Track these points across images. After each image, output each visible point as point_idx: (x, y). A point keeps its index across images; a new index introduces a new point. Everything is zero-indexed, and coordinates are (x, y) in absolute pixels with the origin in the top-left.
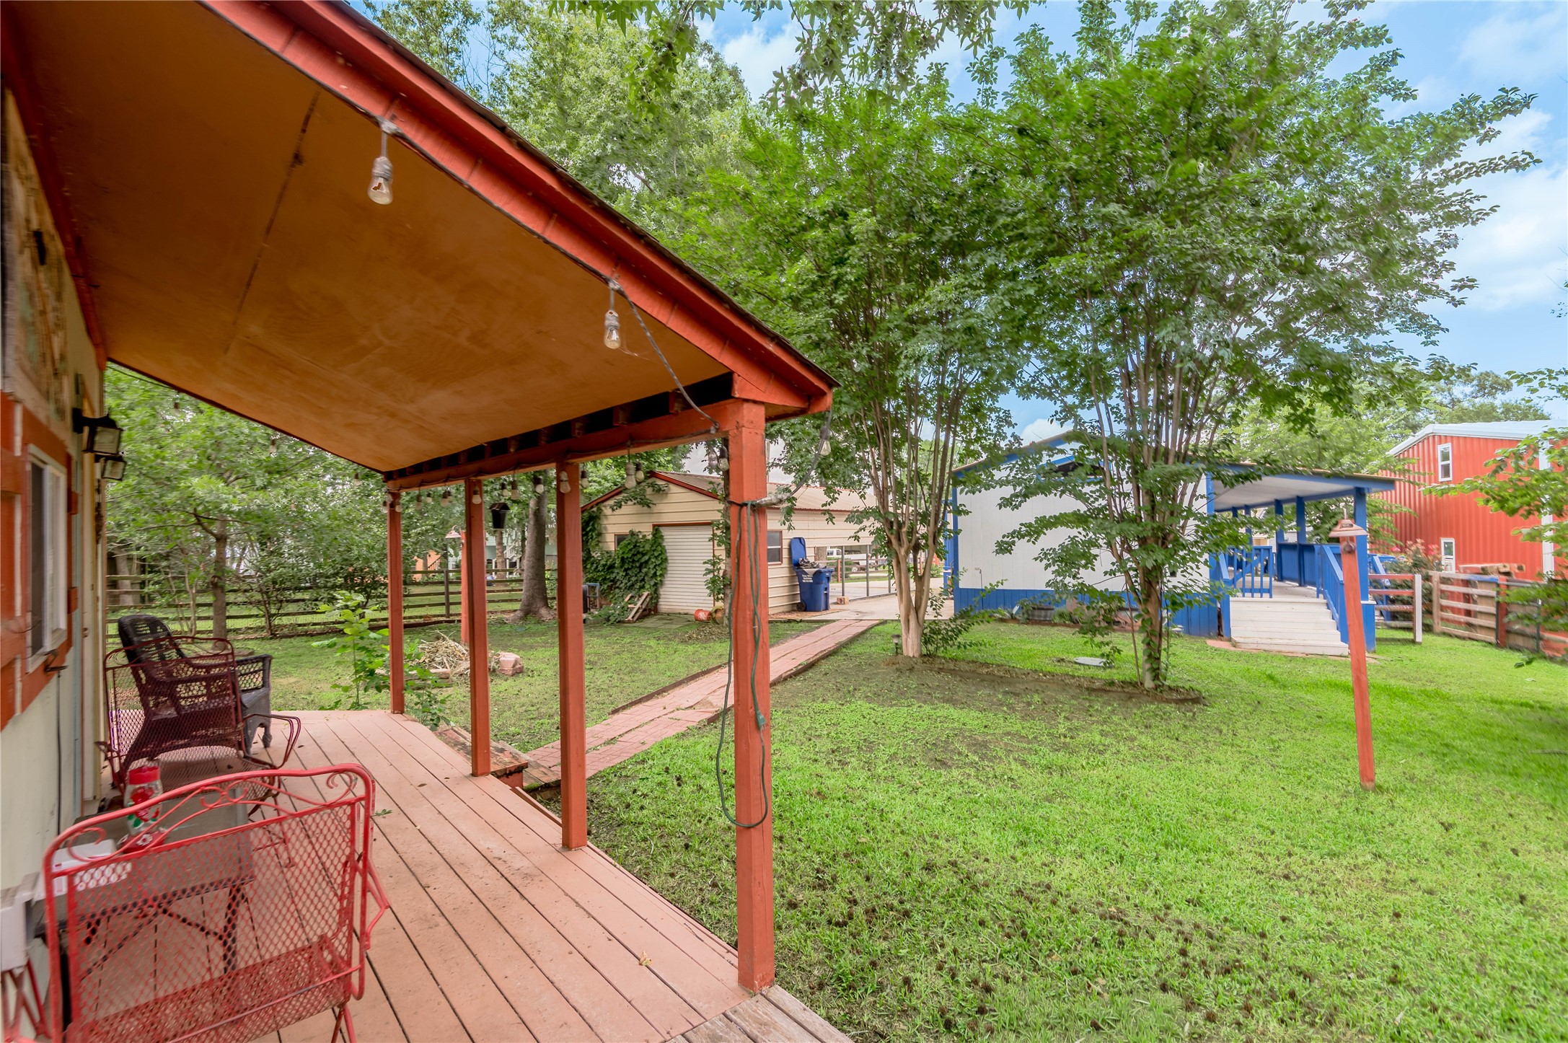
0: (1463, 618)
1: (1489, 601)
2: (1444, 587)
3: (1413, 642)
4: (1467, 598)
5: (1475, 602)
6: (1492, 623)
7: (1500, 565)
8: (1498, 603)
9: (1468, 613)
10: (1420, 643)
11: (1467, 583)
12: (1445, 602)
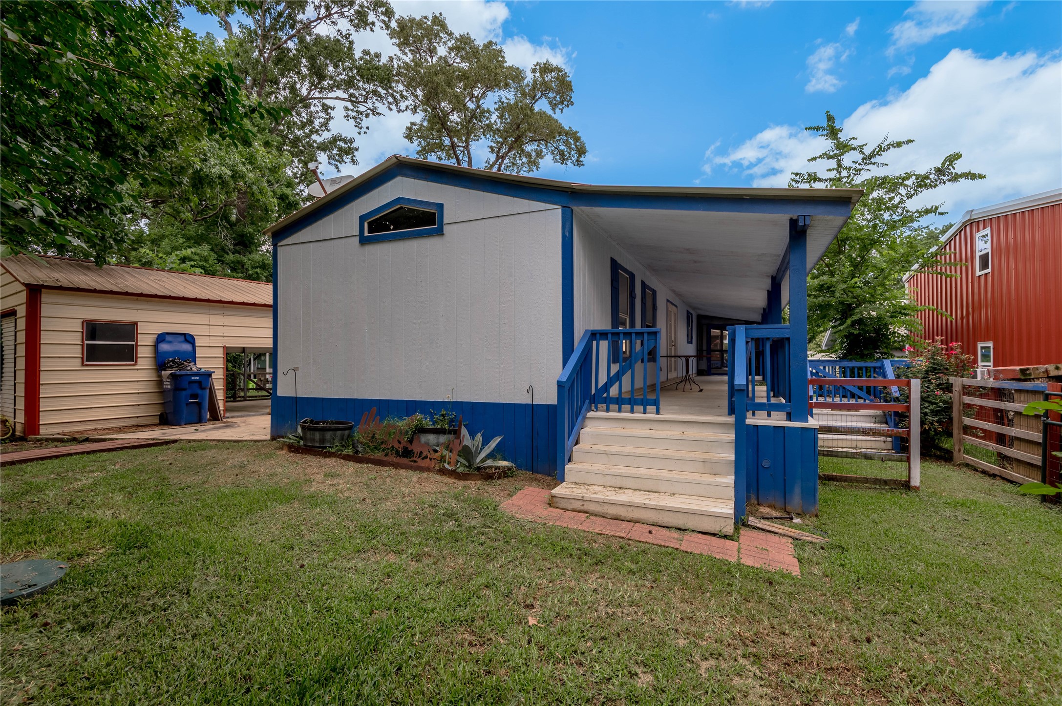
0: (993, 446)
1: (1033, 422)
2: (967, 399)
3: (906, 486)
4: (1000, 417)
5: (1011, 423)
6: (1036, 458)
7: (1051, 368)
8: (1046, 425)
9: (1001, 439)
10: (916, 489)
11: (999, 394)
12: (968, 421)
